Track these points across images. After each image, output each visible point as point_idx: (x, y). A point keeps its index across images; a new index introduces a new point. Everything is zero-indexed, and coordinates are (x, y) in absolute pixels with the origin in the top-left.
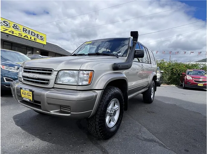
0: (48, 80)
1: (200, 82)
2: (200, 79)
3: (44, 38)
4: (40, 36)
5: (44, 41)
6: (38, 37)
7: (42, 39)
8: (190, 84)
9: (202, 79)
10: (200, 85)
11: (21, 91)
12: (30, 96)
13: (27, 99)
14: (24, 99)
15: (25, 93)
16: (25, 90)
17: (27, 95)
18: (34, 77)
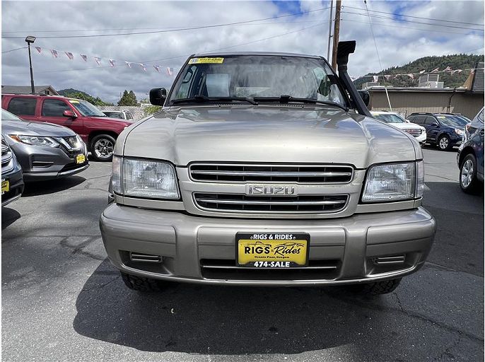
0: (344, 197)
11: (242, 245)
12: (293, 252)
13: (278, 264)
14: (259, 264)
15: (264, 248)
16: (268, 239)
17: (277, 252)
18: (282, 193)
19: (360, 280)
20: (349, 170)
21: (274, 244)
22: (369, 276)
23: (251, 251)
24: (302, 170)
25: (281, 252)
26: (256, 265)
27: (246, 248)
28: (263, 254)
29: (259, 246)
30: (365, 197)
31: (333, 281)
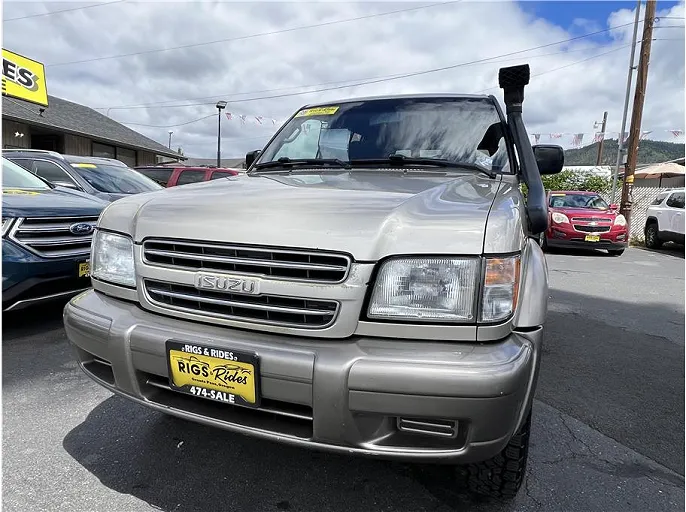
0: (330, 305)
1: (591, 229)
2: (591, 220)
3: (36, 78)
4: (17, 70)
5: (36, 89)
6: (9, 73)
7: (29, 83)
8: (564, 237)
9: (596, 219)
10: (593, 237)
11: (175, 357)
12: (238, 379)
13: (219, 395)
14: (197, 391)
15: (201, 367)
16: (203, 354)
17: (217, 376)
18: (239, 289)
19: (351, 450)
20: (343, 262)
21: (213, 364)
22: (366, 445)
23: (186, 369)
24: (278, 257)
25: (222, 377)
26: (193, 390)
27: (180, 363)
28: (201, 377)
29: (195, 363)
30: (375, 310)
31: (305, 441)
